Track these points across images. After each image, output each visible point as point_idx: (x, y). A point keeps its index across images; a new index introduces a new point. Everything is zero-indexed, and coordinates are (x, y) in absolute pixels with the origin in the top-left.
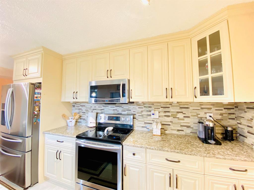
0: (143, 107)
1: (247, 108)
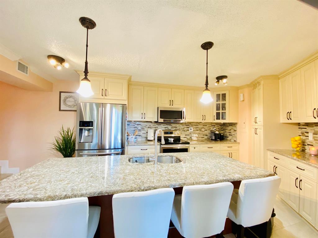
0: (185, 125)
1: (229, 125)
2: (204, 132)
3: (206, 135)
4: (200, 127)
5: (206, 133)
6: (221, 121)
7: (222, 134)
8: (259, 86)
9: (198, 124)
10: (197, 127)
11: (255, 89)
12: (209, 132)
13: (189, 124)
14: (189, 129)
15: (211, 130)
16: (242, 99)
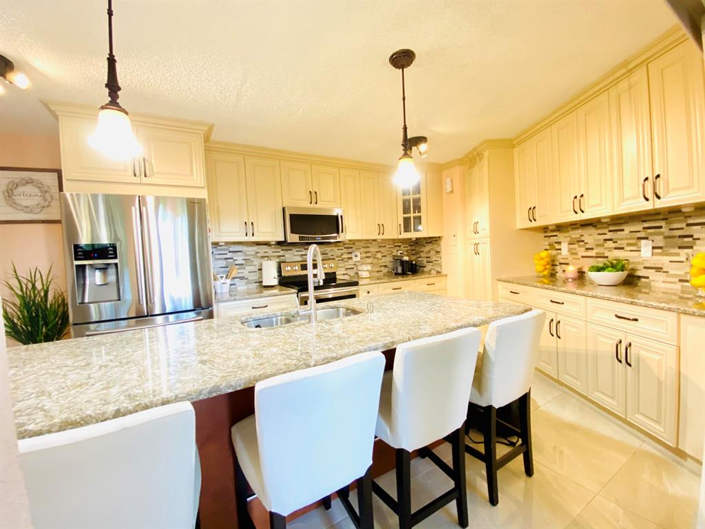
1: (426, 242)
2: (381, 259)
3: (385, 266)
4: (373, 250)
5: (385, 262)
6: (413, 235)
7: (414, 262)
8: (480, 160)
9: (369, 245)
10: (368, 250)
11: (474, 166)
12: (391, 259)
13: (351, 245)
14: (353, 255)
15: (394, 256)
16: (449, 189)
